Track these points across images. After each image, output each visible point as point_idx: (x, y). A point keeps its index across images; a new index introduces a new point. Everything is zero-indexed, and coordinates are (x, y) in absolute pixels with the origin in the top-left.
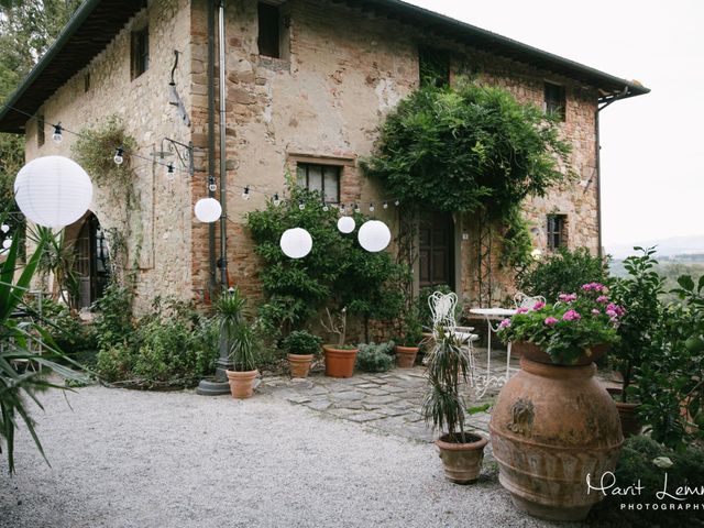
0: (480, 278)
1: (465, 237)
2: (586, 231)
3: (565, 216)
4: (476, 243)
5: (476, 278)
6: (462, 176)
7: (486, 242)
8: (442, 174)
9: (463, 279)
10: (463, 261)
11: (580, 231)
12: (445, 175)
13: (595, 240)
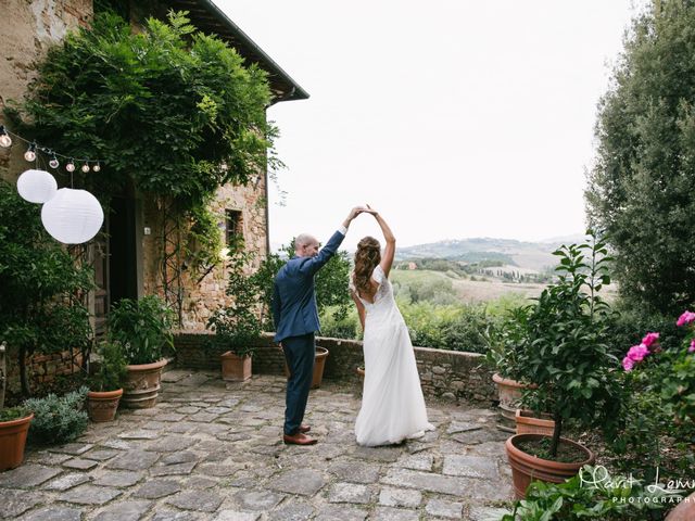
0: (165, 282)
1: (147, 230)
2: (256, 229)
3: (240, 213)
4: (159, 239)
5: (160, 283)
6: (176, 145)
7: (172, 238)
8: (146, 139)
9: (146, 285)
10: (145, 262)
11: (252, 230)
12: (150, 139)
13: (263, 239)
